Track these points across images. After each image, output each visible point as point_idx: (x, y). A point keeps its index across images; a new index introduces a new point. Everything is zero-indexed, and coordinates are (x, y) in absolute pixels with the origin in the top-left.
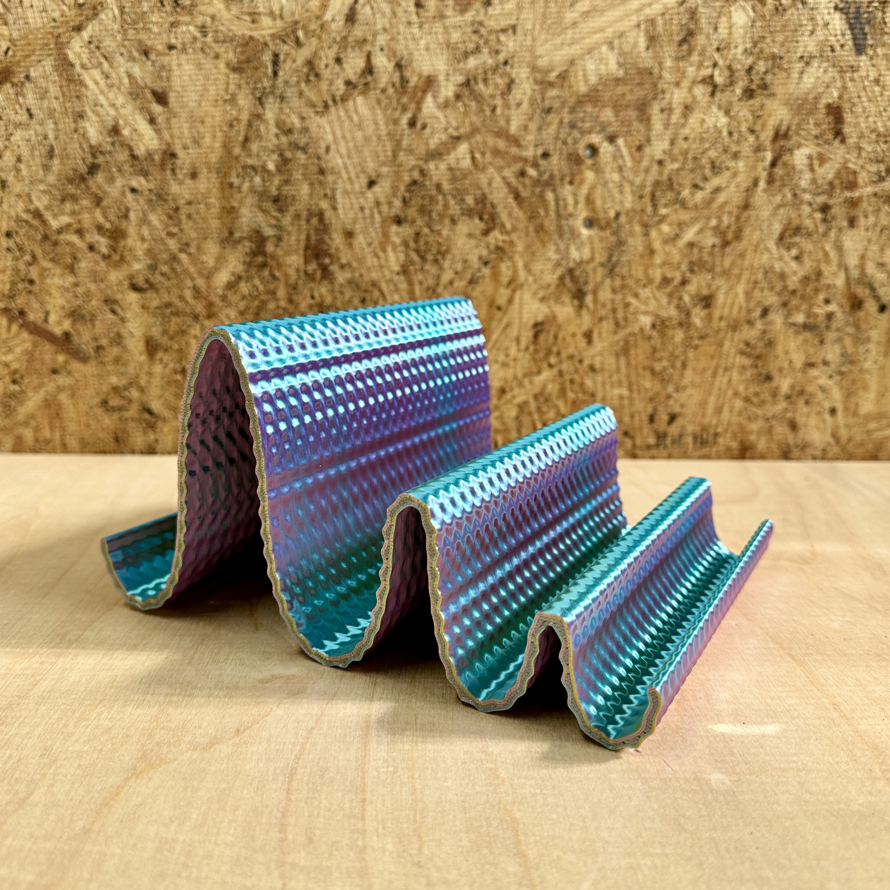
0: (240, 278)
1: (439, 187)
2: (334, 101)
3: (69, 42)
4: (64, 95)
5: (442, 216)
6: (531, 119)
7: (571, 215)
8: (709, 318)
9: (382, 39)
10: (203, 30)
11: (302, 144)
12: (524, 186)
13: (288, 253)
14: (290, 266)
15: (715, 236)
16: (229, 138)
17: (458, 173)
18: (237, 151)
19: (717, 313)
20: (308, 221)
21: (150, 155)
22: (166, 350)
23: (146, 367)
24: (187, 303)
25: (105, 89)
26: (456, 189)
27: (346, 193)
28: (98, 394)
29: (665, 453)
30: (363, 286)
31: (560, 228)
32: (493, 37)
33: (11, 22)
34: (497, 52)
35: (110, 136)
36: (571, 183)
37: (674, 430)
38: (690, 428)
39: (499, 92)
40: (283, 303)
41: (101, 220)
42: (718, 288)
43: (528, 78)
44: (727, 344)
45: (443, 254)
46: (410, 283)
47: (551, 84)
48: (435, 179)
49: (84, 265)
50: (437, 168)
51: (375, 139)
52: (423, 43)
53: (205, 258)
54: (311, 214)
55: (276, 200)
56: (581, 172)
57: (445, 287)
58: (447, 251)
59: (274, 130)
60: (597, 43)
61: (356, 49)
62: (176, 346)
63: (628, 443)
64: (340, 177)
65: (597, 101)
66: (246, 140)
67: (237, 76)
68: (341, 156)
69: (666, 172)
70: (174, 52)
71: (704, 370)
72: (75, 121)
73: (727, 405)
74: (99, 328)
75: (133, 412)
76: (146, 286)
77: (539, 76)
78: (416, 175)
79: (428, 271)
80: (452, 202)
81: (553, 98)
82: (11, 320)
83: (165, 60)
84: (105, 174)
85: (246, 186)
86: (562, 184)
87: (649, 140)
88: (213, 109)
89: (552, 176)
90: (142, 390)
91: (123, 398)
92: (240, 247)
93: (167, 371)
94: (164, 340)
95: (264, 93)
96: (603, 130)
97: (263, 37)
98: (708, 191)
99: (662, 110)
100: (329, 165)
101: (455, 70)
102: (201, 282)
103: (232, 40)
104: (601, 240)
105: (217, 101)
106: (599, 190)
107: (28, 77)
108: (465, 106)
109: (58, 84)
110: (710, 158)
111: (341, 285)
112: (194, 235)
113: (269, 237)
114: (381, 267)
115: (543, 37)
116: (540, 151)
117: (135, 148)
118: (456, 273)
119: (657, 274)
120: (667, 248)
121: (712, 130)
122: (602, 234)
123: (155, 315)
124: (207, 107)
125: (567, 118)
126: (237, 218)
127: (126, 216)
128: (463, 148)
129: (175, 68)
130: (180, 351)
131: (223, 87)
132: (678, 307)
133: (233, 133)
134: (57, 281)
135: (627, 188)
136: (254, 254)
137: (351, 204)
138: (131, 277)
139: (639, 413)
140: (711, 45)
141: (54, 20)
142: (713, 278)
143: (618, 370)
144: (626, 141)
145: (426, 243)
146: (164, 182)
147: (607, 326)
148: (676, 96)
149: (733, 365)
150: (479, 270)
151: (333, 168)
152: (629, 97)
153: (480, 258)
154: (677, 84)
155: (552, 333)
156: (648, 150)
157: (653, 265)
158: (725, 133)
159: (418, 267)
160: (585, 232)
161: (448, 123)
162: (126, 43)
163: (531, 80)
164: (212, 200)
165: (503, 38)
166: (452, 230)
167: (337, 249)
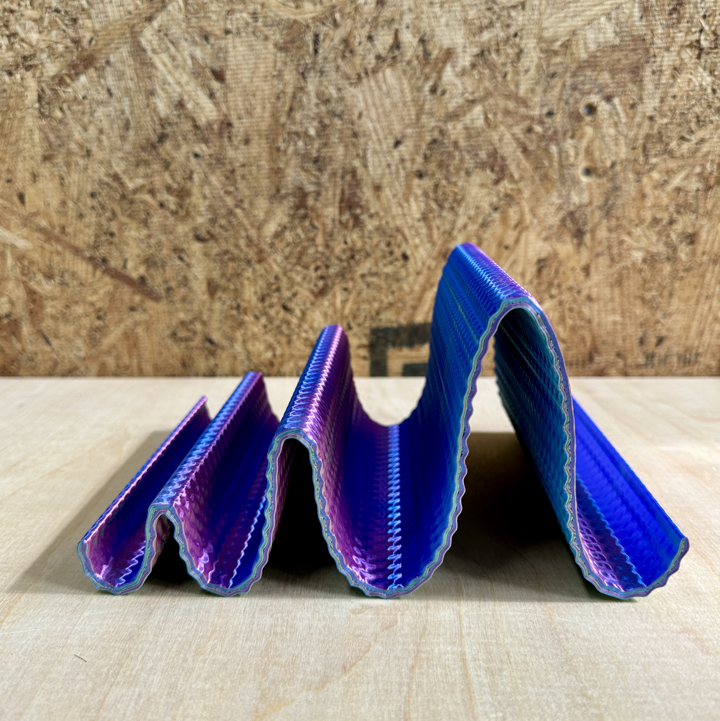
0: (285, 228)
1: (456, 144)
2: (366, 73)
3: (141, 32)
4: (138, 76)
5: (458, 170)
6: (537, 83)
7: (572, 165)
8: (693, 253)
9: (408, 18)
10: (254, 16)
11: (338, 112)
12: (531, 141)
13: (325, 206)
14: (327, 217)
15: (700, 181)
16: (277, 108)
17: (472, 131)
18: (283, 119)
19: (700, 249)
20: (343, 178)
21: (210, 125)
22: (225, 290)
23: (208, 304)
24: (241, 250)
25: (172, 70)
26: (471, 146)
27: (375, 152)
28: (168, 327)
29: (653, 371)
30: (389, 231)
31: (562, 177)
32: (505, 13)
33: (93, 15)
34: (508, 26)
35: (176, 110)
36: (572, 137)
37: (661, 351)
38: (676, 350)
39: (510, 61)
40: (321, 249)
41: (170, 181)
42: (702, 227)
43: (535, 48)
44: (709, 275)
45: (459, 202)
46: (430, 228)
47: (556, 53)
48: (453, 137)
49: (155, 220)
50: (454, 128)
51: (401, 105)
52: (443, 20)
53: (256, 212)
54: (345, 172)
55: (316, 161)
56: (581, 128)
57: (460, 231)
58: (462, 199)
59: (314, 100)
60: (596, 15)
61: (386, 28)
62: (232, 287)
63: (621, 363)
64: (371, 139)
65: (596, 66)
66: (291, 110)
67: (283, 55)
68: (372, 121)
69: (656, 127)
70: (230, 36)
71: (688, 298)
72: (147, 98)
73: (707, 329)
74: (169, 272)
75: (197, 342)
76: (207, 237)
77: (544, 45)
78: (436, 134)
79: (445, 217)
80: (467, 157)
81: (557, 64)
82: (96, 267)
83: (223, 43)
84: (173, 143)
85: (291, 150)
86: (564, 139)
87: (641, 99)
88: (264, 84)
89: (556, 132)
90: (204, 323)
91: (189, 330)
92: (285, 202)
93: (225, 307)
94: (223, 282)
95: (306, 69)
96: (601, 91)
97: (306, 20)
98: (694, 141)
99: (654, 72)
100: (361, 129)
101: (471, 43)
102: (253, 233)
103: (279, 24)
104: (599, 186)
105: (266, 77)
106: (597, 143)
107: (108, 62)
108: (480, 73)
109: (133, 67)
110: (696, 113)
111: (370, 232)
112: (247, 193)
113: (310, 193)
114: (404, 215)
115: (548, 11)
116: (545, 110)
117: (197, 120)
118: (470, 218)
119: (648, 215)
120: (656, 193)
121: (697, 88)
122: (598, 181)
123: (215, 261)
124: (257, 82)
125: (569, 81)
126: (283, 177)
127: (190, 178)
128: (478, 109)
129: (231, 49)
130: (236, 290)
131: (271, 65)
132: (666, 244)
133: (280, 104)
134: (133, 233)
135: (622, 141)
136: (297, 207)
137: (380, 161)
138: (195, 229)
139: (631, 336)
140: (698, 13)
141: (130, 13)
142: (697, 218)
143: (612, 299)
144: (621, 100)
145: (444, 193)
146: (222, 147)
147: (604, 261)
148: (666, 59)
149: (713, 293)
150: (490, 215)
151: (364, 131)
152: (624, 61)
153: (491, 205)
154: (667, 49)
155: (553, 269)
156: (640, 108)
157: (644, 207)
158: (709, 91)
159: (436, 214)
160: (584, 179)
161: (465, 89)
162: (190, 30)
163: (538, 50)
164: (263, 163)
165: (513, 13)
166: (467, 181)
167: (367, 201)
